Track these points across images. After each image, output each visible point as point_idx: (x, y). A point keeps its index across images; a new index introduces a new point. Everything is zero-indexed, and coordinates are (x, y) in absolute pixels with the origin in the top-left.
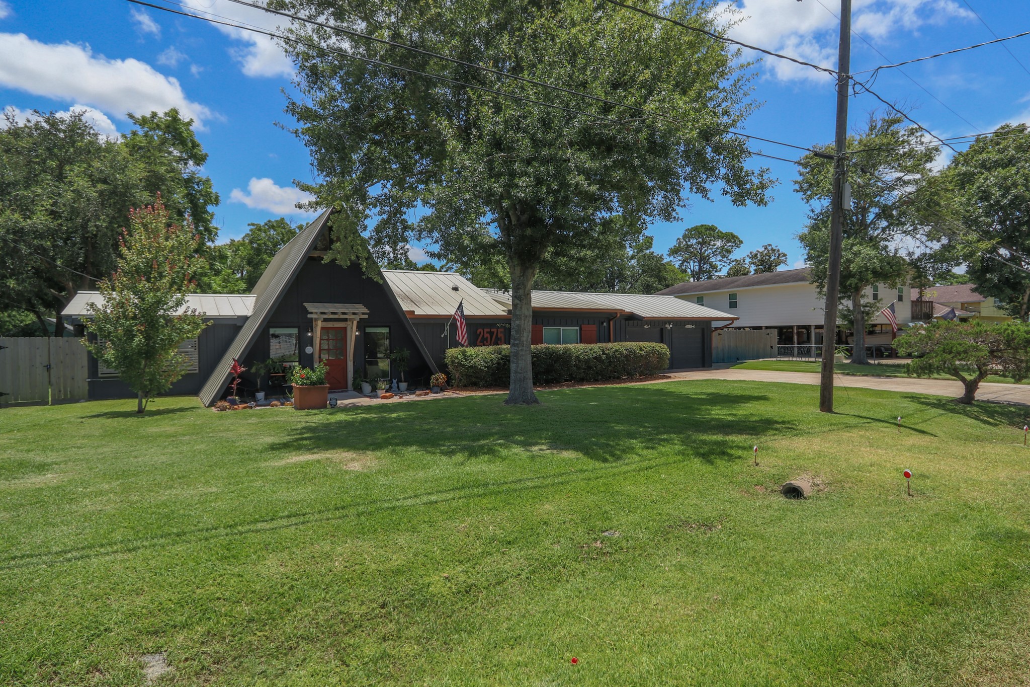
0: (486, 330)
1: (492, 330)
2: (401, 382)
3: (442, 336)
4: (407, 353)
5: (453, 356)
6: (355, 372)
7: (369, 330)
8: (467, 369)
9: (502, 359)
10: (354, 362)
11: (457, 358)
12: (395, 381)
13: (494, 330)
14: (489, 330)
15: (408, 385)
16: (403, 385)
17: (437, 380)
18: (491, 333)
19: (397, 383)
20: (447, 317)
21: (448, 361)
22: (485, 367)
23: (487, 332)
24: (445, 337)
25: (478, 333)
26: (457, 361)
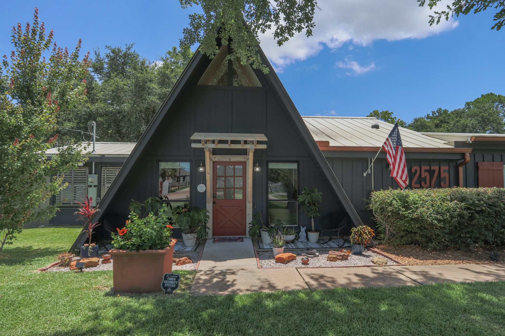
0: (424, 168)
1: (433, 168)
2: (310, 230)
3: (365, 174)
4: (318, 195)
5: (383, 202)
6: (254, 216)
7: (272, 166)
8: (408, 222)
9: (468, 209)
10: (254, 204)
11: (390, 204)
12: (303, 229)
13: (435, 168)
14: (428, 168)
15: (320, 235)
16: (314, 236)
17: (360, 235)
18: (431, 172)
19: (306, 232)
20: (373, 151)
21: (373, 207)
22: (439, 221)
23: (426, 171)
24: (369, 175)
25: (413, 171)
26: (390, 209)
